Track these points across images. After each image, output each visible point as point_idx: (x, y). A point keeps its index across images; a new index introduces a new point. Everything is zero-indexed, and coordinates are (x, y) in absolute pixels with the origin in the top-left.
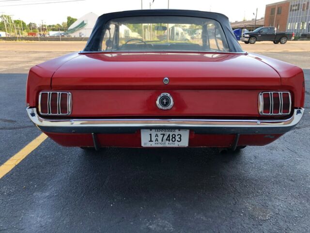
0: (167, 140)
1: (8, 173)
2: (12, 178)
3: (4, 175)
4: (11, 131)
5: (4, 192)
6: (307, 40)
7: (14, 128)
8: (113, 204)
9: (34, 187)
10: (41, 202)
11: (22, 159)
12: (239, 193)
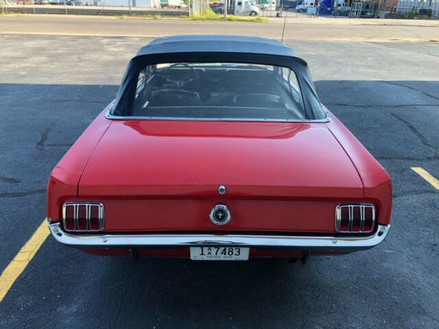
0: (222, 253)
1: (21, 275)
2: (27, 283)
3: (16, 278)
4: (15, 198)
5: (20, 307)
6: (426, 19)
7: (19, 195)
8: (155, 326)
9: (56, 298)
10: (68, 322)
11: (36, 251)
12: (309, 308)
